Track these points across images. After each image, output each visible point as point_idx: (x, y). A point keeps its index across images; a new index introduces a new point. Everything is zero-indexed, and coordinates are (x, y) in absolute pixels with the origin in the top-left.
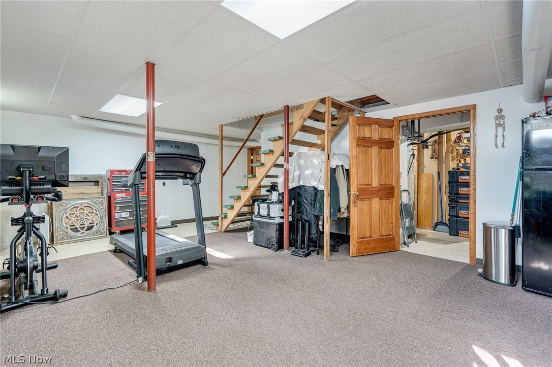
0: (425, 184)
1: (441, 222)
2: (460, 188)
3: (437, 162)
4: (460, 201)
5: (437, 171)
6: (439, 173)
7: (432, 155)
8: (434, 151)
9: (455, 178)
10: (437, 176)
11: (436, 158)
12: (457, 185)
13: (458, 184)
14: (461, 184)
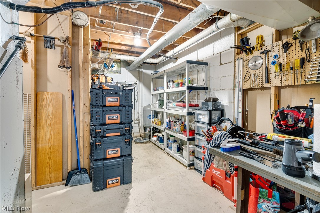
0: (50, 110)
1: (77, 169)
2: (107, 116)
3: (70, 73)
4: (107, 135)
5: (70, 88)
6: (72, 91)
7: (62, 61)
8: (64, 56)
9: (101, 100)
10: (70, 96)
11: (69, 68)
12: (104, 111)
13: (105, 109)
14: (109, 109)
